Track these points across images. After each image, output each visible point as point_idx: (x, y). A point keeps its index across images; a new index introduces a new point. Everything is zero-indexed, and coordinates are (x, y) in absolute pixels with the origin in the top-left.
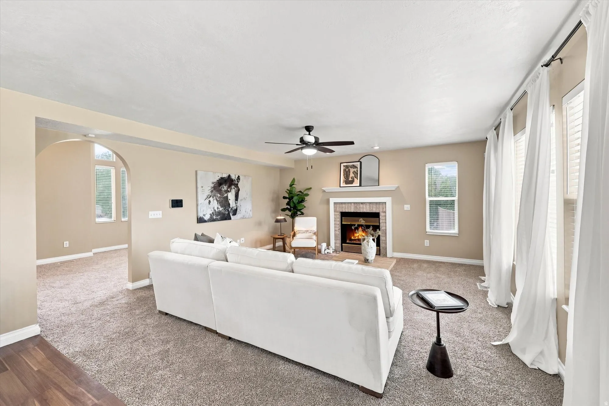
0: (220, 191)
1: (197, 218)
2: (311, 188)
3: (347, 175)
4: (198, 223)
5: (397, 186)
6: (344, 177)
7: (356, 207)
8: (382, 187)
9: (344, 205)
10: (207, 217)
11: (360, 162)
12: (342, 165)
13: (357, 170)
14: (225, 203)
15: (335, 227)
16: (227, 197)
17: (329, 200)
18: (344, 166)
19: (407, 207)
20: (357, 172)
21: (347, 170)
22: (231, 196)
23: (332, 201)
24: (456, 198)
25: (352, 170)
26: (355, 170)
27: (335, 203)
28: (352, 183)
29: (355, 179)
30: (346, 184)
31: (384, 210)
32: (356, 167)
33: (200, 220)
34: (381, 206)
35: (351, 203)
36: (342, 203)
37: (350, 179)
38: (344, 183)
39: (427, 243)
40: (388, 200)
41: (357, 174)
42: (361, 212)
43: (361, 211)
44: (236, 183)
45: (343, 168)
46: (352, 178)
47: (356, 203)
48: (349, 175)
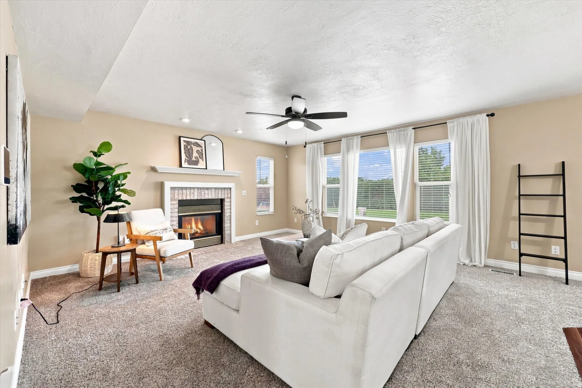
3: (189, 154)
6: (186, 155)
8: (227, 171)
11: (204, 141)
12: (182, 139)
13: (202, 150)
17: (164, 183)
18: (184, 141)
19: (244, 192)
20: (201, 152)
21: (189, 147)
23: (168, 185)
25: (195, 149)
26: (199, 149)
27: (172, 189)
28: (197, 165)
29: (200, 160)
30: (189, 164)
31: (229, 196)
32: (200, 146)
34: (226, 192)
35: (194, 188)
36: (181, 189)
37: (194, 159)
38: (186, 162)
39: (257, 222)
40: (233, 185)
41: (202, 154)
45: (183, 144)
46: (196, 158)
47: (201, 188)
48: (193, 153)
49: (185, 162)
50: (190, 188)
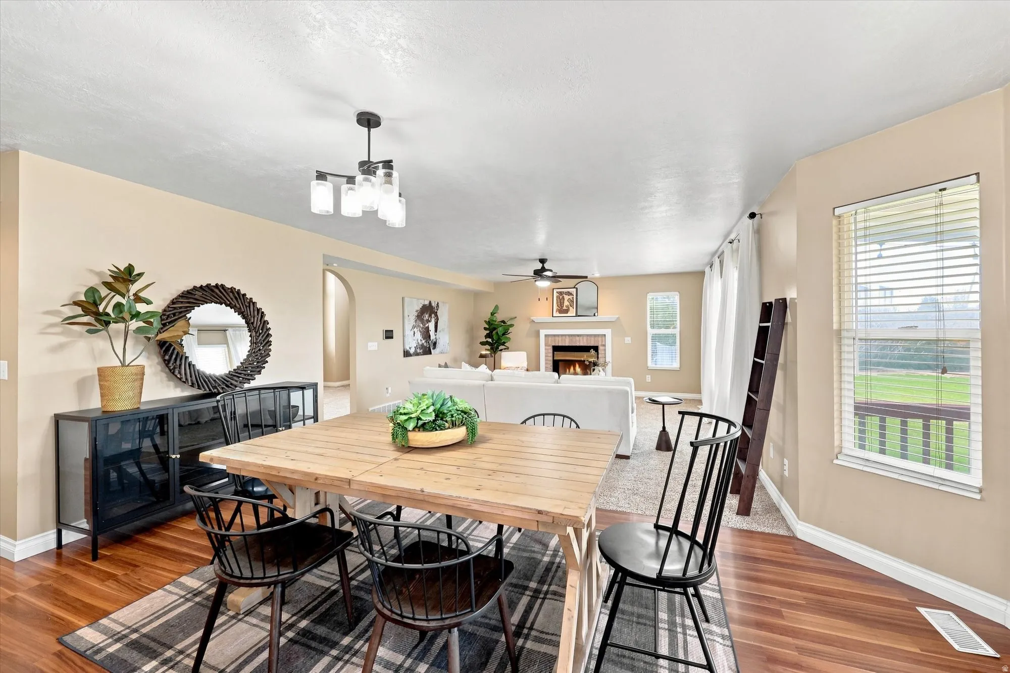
0: (422, 321)
1: (404, 352)
2: (516, 317)
3: (561, 303)
4: (404, 357)
5: (618, 316)
6: (558, 305)
7: (572, 340)
8: (601, 317)
9: (557, 338)
10: (412, 351)
11: (576, 288)
12: (555, 291)
13: (573, 298)
14: (426, 335)
15: (546, 364)
16: (428, 327)
17: (539, 331)
18: (557, 292)
19: (628, 340)
20: (572, 300)
21: (561, 298)
22: (431, 326)
23: (543, 333)
24: (677, 331)
25: (566, 297)
26: (570, 297)
27: (546, 336)
28: (567, 313)
29: (571, 308)
30: (560, 313)
31: (603, 343)
32: (571, 294)
33: (407, 354)
34: (600, 339)
35: (565, 336)
36: (554, 336)
37: (565, 308)
38: (558, 312)
39: (648, 378)
40: (608, 332)
41: (573, 302)
42: (577, 346)
43: (578, 344)
44: (436, 311)
45: (555, 294)
46: (567, 306)
47: (572, 335)
48: (564, 302)
49: (556, 312)
50: (562, 335)
